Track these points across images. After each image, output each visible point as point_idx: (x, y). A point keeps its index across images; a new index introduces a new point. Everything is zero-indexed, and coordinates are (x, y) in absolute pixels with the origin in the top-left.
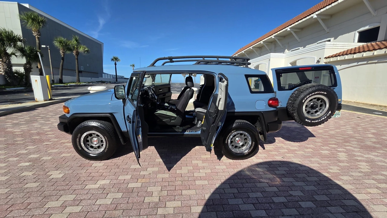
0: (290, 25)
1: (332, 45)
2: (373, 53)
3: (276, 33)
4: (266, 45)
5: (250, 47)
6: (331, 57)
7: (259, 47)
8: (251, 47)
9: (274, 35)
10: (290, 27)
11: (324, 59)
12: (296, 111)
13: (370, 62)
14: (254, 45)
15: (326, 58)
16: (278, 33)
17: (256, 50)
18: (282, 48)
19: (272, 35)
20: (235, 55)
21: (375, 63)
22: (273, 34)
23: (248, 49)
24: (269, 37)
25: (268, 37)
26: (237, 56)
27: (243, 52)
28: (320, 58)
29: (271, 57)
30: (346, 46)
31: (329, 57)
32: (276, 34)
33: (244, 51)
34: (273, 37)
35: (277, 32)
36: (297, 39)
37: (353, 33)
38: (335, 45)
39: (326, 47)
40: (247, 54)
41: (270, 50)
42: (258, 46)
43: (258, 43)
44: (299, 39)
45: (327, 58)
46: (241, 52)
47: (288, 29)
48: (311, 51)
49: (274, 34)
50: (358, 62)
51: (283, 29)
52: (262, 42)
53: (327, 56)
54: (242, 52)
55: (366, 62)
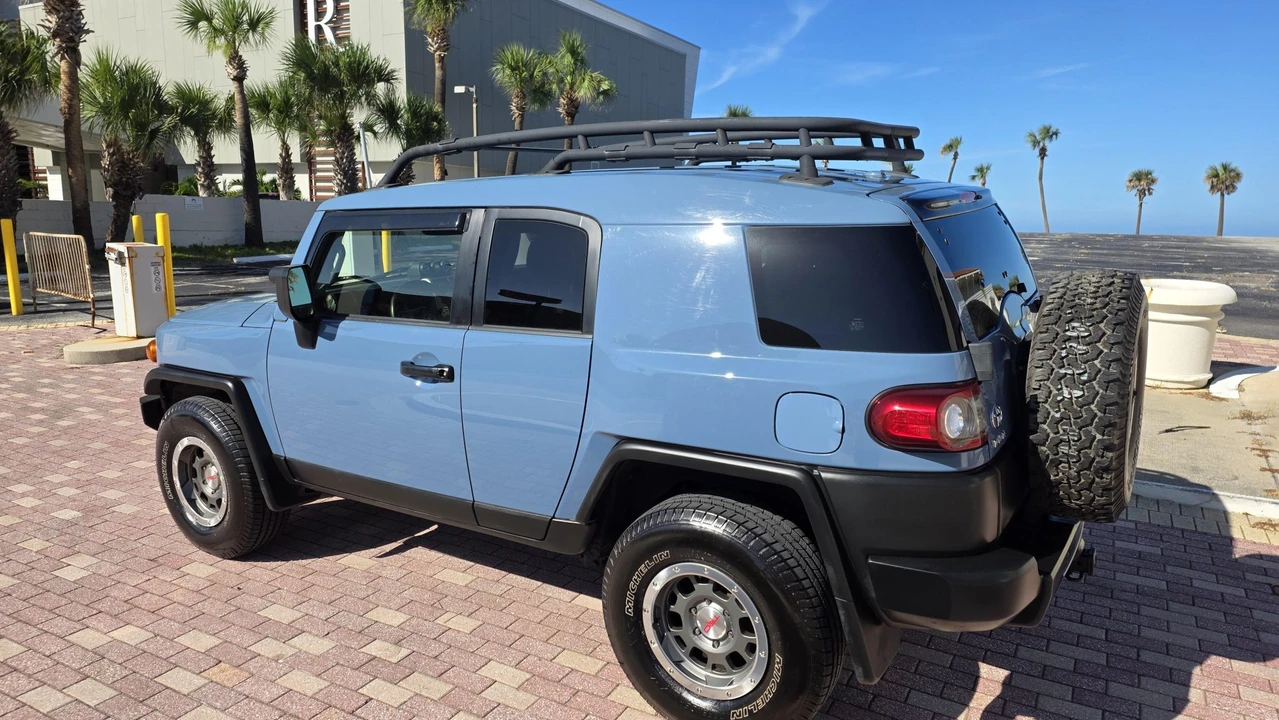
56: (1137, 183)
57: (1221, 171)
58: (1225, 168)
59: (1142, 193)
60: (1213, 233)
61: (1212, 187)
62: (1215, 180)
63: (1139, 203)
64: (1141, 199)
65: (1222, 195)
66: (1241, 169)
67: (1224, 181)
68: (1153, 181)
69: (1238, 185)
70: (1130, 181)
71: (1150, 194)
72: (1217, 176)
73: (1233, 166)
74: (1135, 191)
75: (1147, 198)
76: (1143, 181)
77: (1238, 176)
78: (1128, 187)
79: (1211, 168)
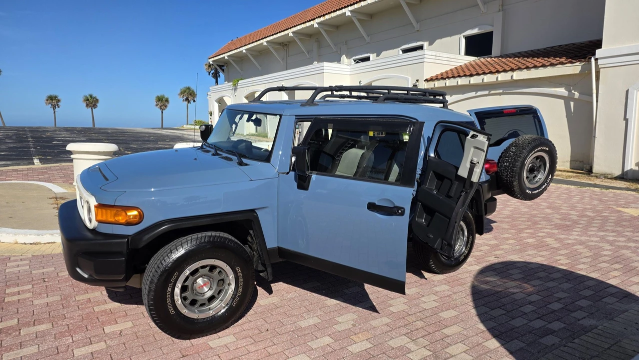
0: (351, 5)
1: (434, 57)
2: (497, 78)
3: (321, 16)
4: (300, 39)
5: (261, 41)
6: (435, 80)
7: (283, 43)
8: (264, 42)
9: (318, 20)
10: (350, 8)
11: (424, 82)
12: (517, 178)
13: (492, 92)
14: (272, 38)
15: (427, 80)
16: (327, 17)
17: (276, 50)
18: (335, 50)
19: (312, 20)
20: (221, 56)
21: (500, 94)
22: (314, 19)
23: (255, 44)
24: (305, 22)
25: (303, 23)
26: (226, 58)
27: (243, 49)
28: (417, 81)
29: (325, 71)
30: (453, 60)
31: (431, 80)
32: (322, 19)
33: (246, 47)
34: (315, 23)
35: (324, 15)
36: (364, 36)
37: (456, 37)
38: (438, 58)
39: (425, 60)
40: (255, 57)
41: (308, 53)
42: (280, 41)
43: (282, 34)
44: (368, 36)
45: (429, 81)
46: (238, 50)
47: (347, 11)
48: (400, 64)
49: (317, 18)
50: (477, 91)
51: (337, 10)
52: (290, 32)
53: (428, 77)
54: (241, 49)
55: (487, 92)
56: (51, 101)
57: (90, 98)
58: (91, 96)
59: (54, 107)
60: (91, 126)
61: (87, 105)
62: (88, 102)
63: (53, 112)
64: (54, 110)
65: (92, 109)
66: (98, 98)
67: (91, 102)
68: (59, 101)
69: (98, 105)
70: (47, 100)
71: (59, 107)
72: (88, 100)
73: (94, 96)
74: (50, 105)
75: (57, 109)
76: (53, 101)
77: (97, 100)
78: (46, 103)
79: (85, 96)
